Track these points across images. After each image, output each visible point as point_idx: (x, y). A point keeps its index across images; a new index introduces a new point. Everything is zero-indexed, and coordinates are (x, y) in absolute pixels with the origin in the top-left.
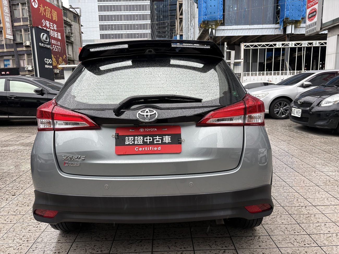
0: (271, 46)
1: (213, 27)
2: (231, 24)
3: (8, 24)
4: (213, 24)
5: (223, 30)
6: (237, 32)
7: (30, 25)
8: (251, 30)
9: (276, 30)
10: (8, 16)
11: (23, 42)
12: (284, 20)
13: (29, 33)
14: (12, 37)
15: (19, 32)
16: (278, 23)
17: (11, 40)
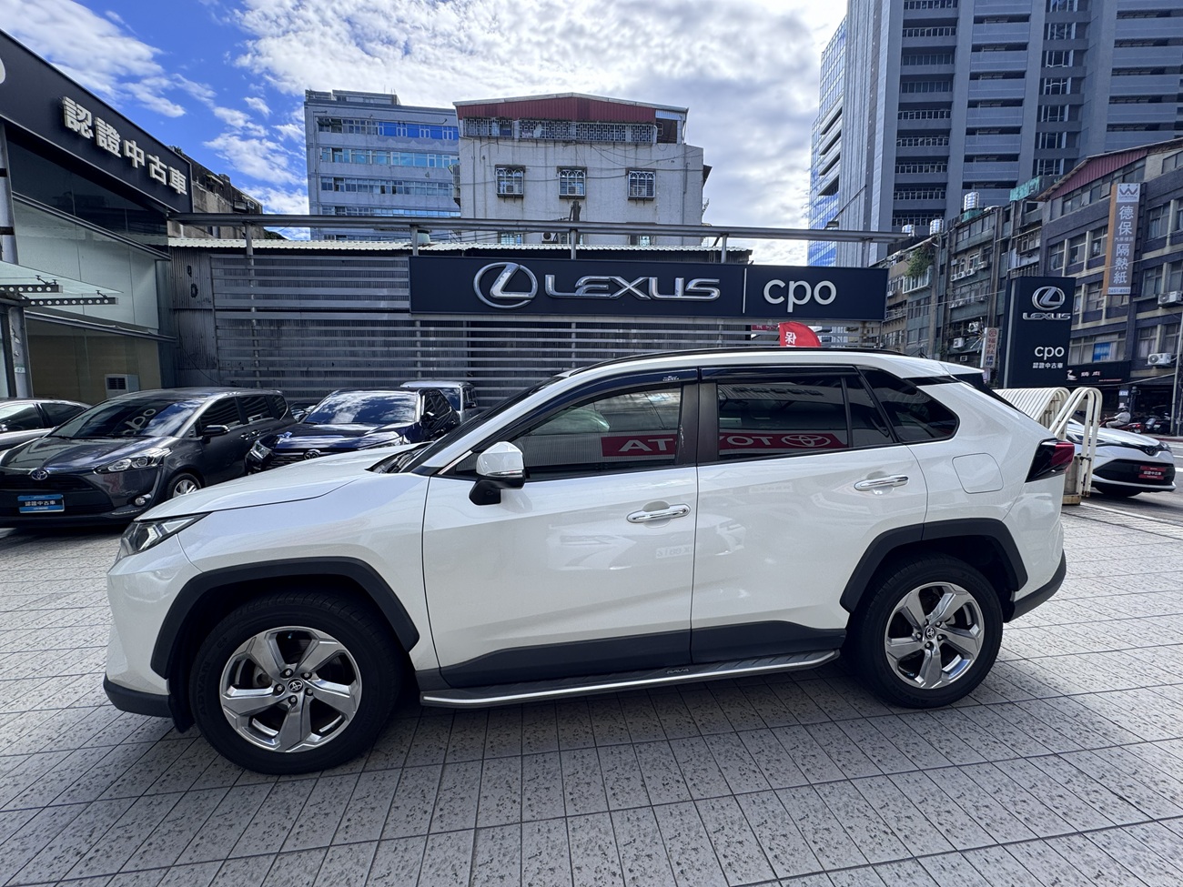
3: (1125, 259)
10: (1128, 242)
11: (1160, 297)
14: (1130, 288)
15: (1151, 274)
17: (1123, 295)
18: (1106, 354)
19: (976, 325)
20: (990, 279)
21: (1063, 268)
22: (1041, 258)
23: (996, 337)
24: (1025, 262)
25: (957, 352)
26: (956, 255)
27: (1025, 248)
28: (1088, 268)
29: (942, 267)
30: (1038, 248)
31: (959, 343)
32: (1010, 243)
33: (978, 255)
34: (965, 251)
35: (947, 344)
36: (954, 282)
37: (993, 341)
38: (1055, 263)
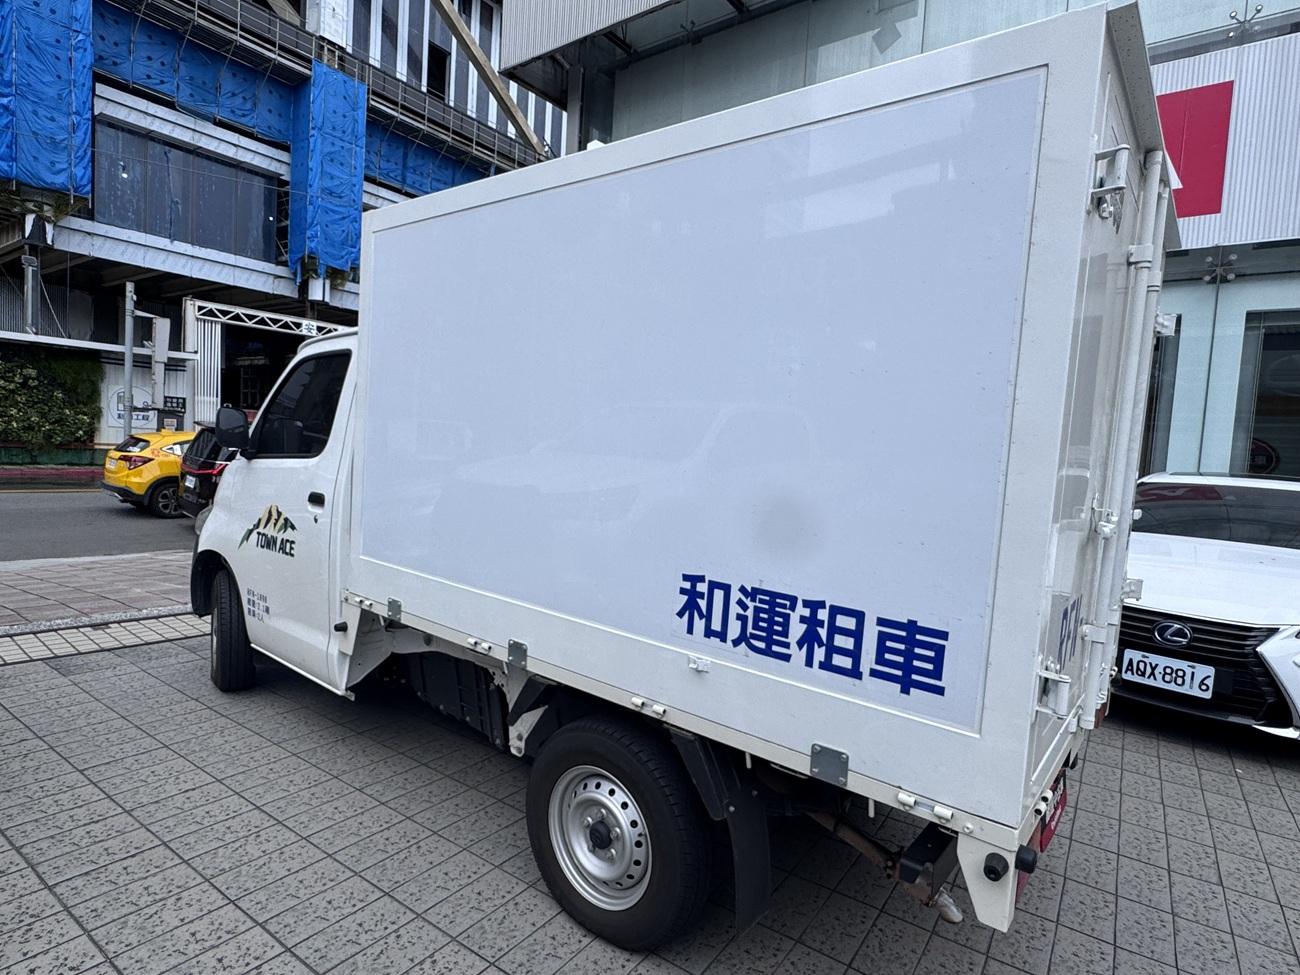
0: (286, 325)
1: (48, 214)
2: (123, 224)
4: (45, 200)
5: (89, 234)
6: (145, 253)
8: (195, 260)
9: (277, 281)
12: (303, 258)
16: (284, 264)
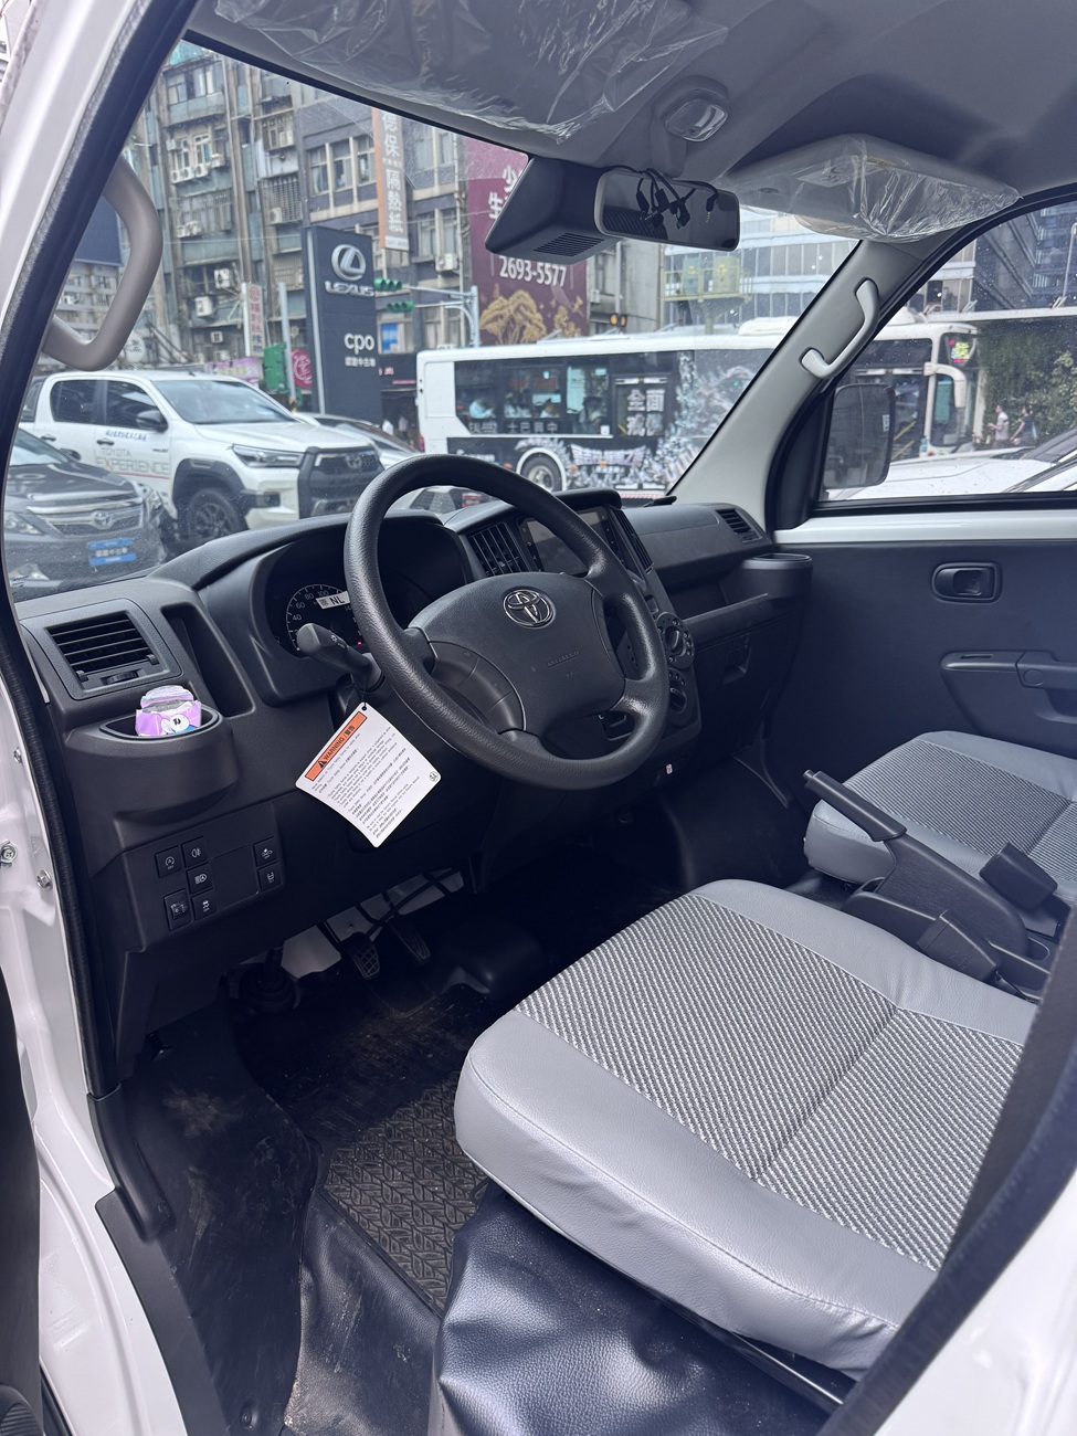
3: (397, 194)
7: (460, 193)
10: (397, 169)
11: (437, 259)
13: (455, 223)
14: (406, 241)
15: (425, 222)
17: (401, 251)
18: (395, 341)
19: (224, 274)
20: (231, 189)
21: (330, 191)
22: (299, 165)
23: (260, 302)
24: (279, 168)
25: (203, 323)
26: (173, 129)
27: (274, 144)
28: (360, 199)
29: (152, 149)
30: (291, 149)
31: (204, 306)
32: (252, 126)
33: (207, 137)
34: (189, 125)
35: (184, 307)
36: (177, 185)
37: (257, 309)
38: (319, 181)
